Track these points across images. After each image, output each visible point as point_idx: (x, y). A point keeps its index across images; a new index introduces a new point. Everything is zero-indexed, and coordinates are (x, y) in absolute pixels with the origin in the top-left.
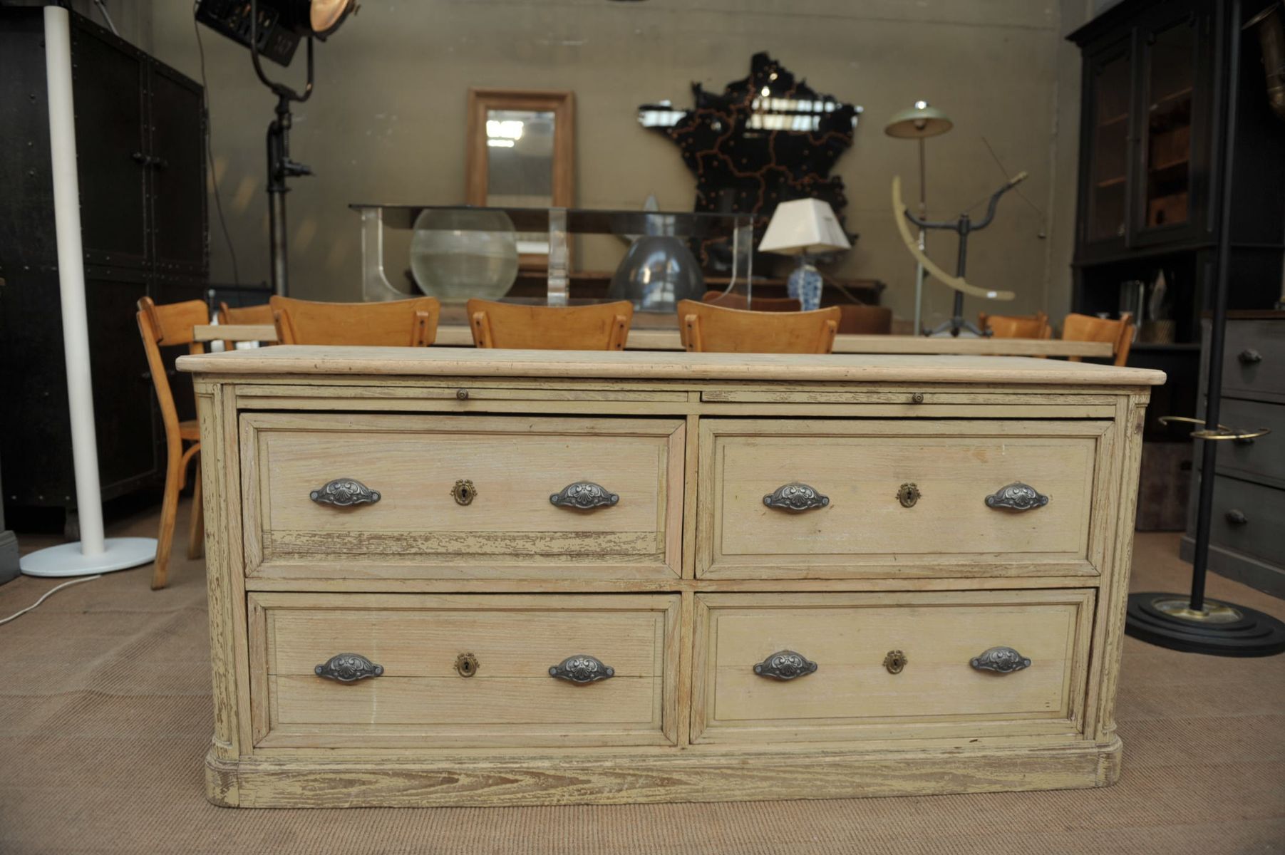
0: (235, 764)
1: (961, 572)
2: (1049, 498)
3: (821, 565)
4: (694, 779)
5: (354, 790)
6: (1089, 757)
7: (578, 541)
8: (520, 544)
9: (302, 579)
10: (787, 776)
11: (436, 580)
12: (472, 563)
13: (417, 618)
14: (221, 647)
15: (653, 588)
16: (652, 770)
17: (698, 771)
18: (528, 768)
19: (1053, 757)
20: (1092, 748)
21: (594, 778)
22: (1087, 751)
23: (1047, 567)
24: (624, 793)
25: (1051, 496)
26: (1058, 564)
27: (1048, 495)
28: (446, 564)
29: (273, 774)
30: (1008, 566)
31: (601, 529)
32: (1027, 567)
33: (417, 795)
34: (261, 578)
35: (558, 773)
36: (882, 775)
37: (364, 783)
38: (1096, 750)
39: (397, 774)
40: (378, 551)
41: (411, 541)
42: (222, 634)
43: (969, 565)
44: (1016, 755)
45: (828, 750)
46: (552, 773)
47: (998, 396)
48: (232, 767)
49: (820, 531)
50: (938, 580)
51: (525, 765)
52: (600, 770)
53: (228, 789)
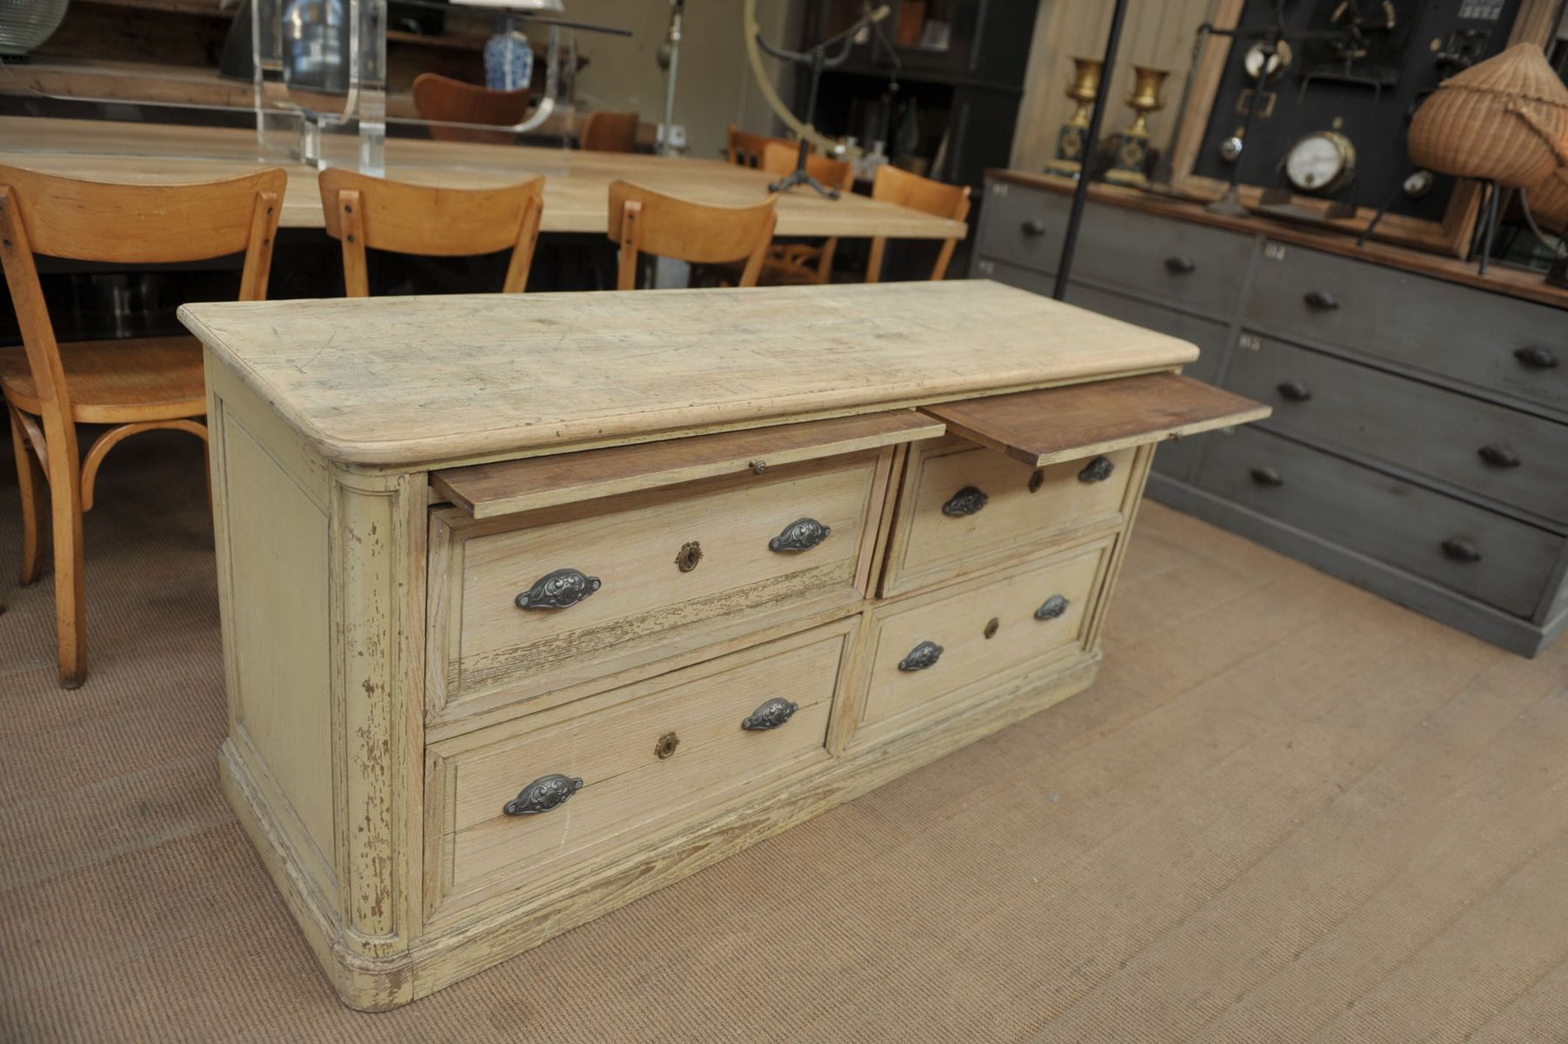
0: (406, 956)
1: (1052, 541)
4: (848, 782)
5: (549, 923)
6: (1086, 668)
7: (787, 584)
8: (734, 600)
9: (498, 708)
11: (650, 664)
13: (623, 712)
14: (387, 825)
15: (843, 613)
16: (818, 788)
17: (851, 775)
18: (719, 828)
19: (1064, 676)
21: (772, 814)
22: (1087, 663)
24: (794, 818)
27: (1114, 464)
28: (660, 643)
29: (458, 947)
30: (1079, 529)
31: (809, 566)
32: (1089, 527)
33: (613, 899)
34: (445, 724)
35: (745, 822)
36: (972, 728)
37: (559, 911)
38: (1091, 661)
39: (595, 887)
40: (589, 648)
41: (627, 628)
42: (388, 810)
43: (1058, 535)
44: (1049, 680)
46: (740, 824)
48: (404, 961)
51: (714, 826)
52: (779, 805)
53: (400, 988)
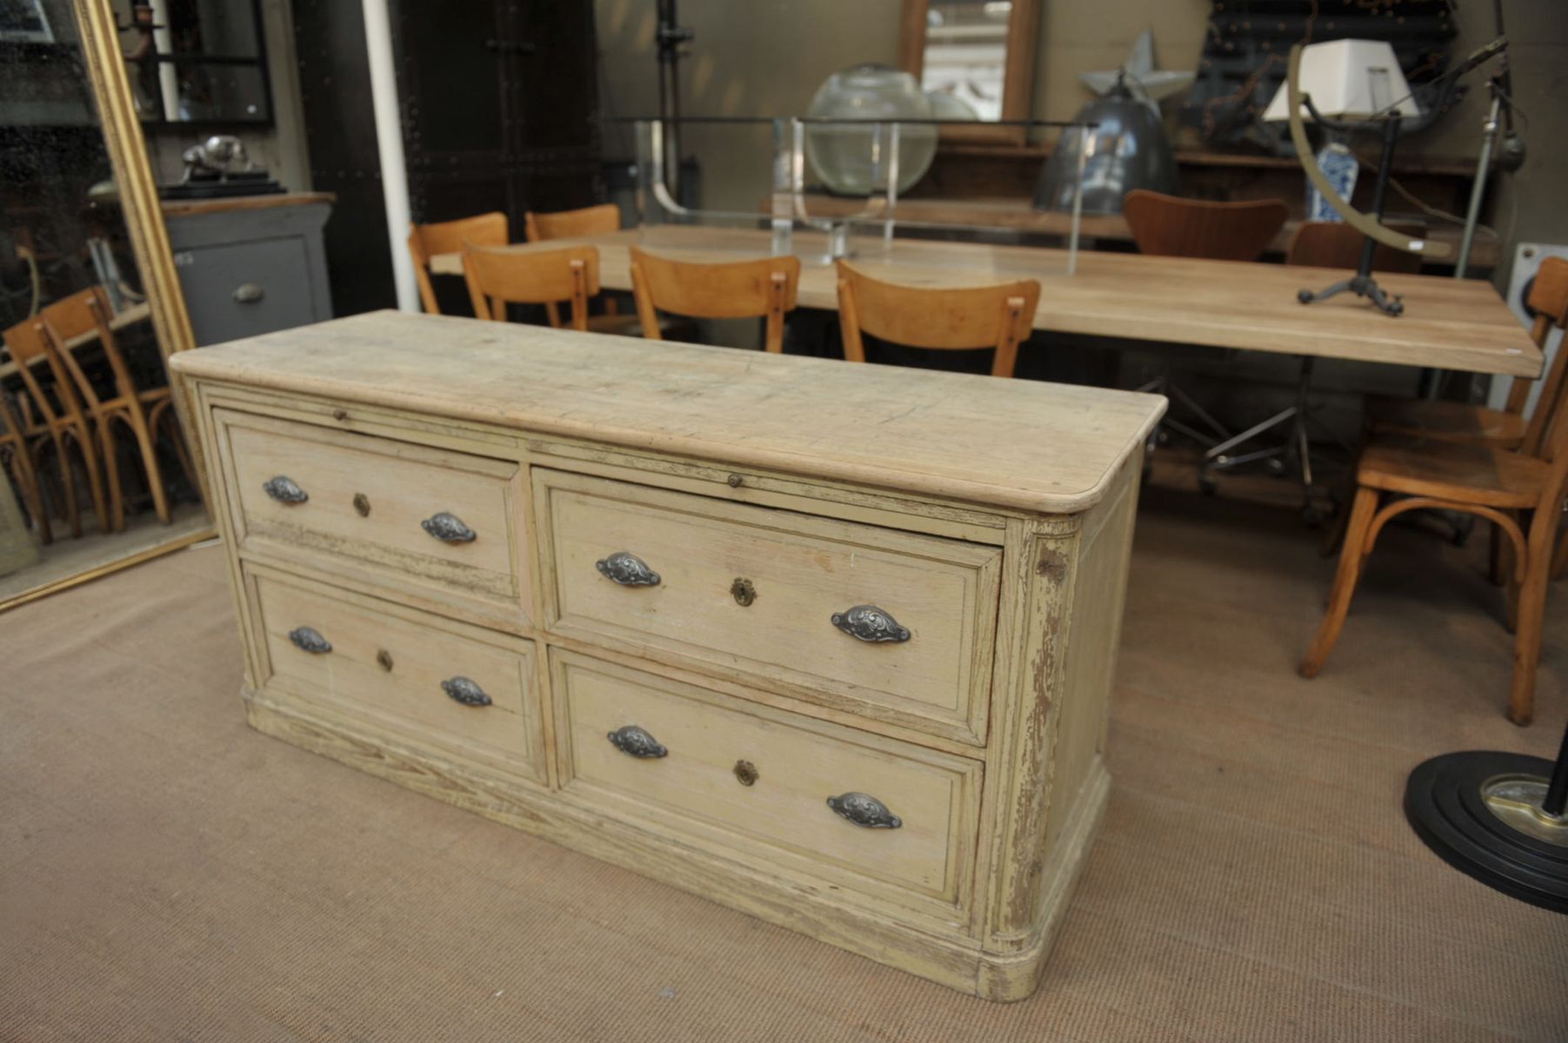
0: (253, 696)
1: (806, 695)
2: (913, 634)
3: (658, 647)
4: (558, 824)
5: (320, 741)
6: (965, 959)
7: (450, 569)
8: (408, 561)
10: (637, 851)
11: (354, 580)
12: (378, 571)
15: (511, 630)
16: (525, 802)
17: (561, 817)
18: (432, 765)
19: (919, 941)
20: (974, 950)
21: (480, 792)
22: (966, 951)
23: (912, 719)
24: (503, 815)
25: (916, 631)
26: (925, 718)
27: (911, 630)
28: (359, 567)
29: (273, 711)
30: (862, 704)
31: (466, 562)
32: (885, 711)
33: (359, 760)
34: (247, 550)
35: (454, 778)
36: (729, 887)
37: (325, 738)
38: (976, 954)
39: (345, 738)
40: (314, 544)
41: (334, 541)
43: (816, 691)
44: (876, 922)
45: (681, 841)
46: (448, 776)
47: (836, 492)
48: (251, 698)
49: (655, 611)
50: (781, 698)
51: (431, 762)
52: (485, 787)
53: (250, 713)
